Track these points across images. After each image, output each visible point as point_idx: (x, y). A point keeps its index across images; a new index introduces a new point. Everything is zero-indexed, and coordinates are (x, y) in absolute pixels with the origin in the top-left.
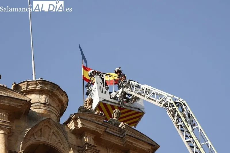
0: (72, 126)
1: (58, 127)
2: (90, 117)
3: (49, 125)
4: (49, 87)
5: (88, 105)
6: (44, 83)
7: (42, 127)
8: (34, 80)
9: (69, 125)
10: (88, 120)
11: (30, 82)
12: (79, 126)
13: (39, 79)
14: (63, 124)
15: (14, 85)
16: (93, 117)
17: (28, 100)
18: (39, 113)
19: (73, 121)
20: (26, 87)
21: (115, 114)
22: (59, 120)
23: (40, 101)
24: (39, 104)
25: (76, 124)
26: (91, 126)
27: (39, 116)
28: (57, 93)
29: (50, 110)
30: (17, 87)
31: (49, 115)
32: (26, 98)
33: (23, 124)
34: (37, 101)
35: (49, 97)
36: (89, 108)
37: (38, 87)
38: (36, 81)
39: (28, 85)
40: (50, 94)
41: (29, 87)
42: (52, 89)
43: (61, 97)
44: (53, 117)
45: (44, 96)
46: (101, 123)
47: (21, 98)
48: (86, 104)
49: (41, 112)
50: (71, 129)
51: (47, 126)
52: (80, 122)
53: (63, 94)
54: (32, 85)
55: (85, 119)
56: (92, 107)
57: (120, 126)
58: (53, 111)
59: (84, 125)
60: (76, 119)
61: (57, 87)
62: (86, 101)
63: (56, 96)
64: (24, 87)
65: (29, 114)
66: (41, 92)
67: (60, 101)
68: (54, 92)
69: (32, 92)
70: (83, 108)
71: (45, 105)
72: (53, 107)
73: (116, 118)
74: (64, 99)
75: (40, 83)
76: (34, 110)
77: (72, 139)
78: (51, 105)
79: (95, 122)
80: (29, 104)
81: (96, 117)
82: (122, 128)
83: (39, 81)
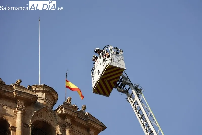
0: (59, 112)
1: (52, 112)
2: (70, 108)
3: (46, 111)
4: (48, 89)
5: (68, 101)
6: (46, 87)
7: (43, 111)
8: (40, 84)
9: (58, 111)
10: (68, 109)
11: (38, 86)
12: (64, 112)
13: (43, 84)
14: (55, 110)
15: (29, 86)
16: (71, 108)
17: (36, 95)
18: (42, 103)
19: (60, 109)
20: (35, 88)
21: (83, 107)
22: (52, 108)
23: (43, 97)
24: (42, 99)
25: (62, 111)
26: (70, 113)
27: (42, 105)
28: (52, 93)
29: (48, 102)
30: (30, 88)
31: (47, 105)
32: (35, 94)
33: (32, 109)
34: (41, 97)
35: (48, 95)
36: (70, 103)
37: (42, 89)
38: (41, 85)
39: (37, 87)
40: (48, 93)
41: (37, 88)
42: (50, 91)
43: (54, 95)
44: (49, 106)
45: (45, 94)
46: (75, 112)
47: (32, 94)
48: (68, 100)
49: (43, 103)
50: (59, 114)
51: (45, 111)
52: (64, 110)
53: (55, 94)
54: (39, 87)
55: (67, 109)
56: (71, 102)
57: (85, 114)
58: (49, 103)
59: (66, 112)
60: (62, 108)
61: (53, 90)
62: (68, 99)
63: (51, 94)
64: (34, 88)
65: (36, 103)
66: (43, 92)
67: (54, 98)
68: (51, 92)
69: (39, 91)
70: (66, 102)
71: (45, 99)
72: (50, 100)
73: (84, 110)
74: (55, 96)
75: (43, 87)
76: (39, 101)
77: (59, 119)
78: (48, 100)
79: (72, 111)
80: (36, 98)
81: (73, 108)
82: (87, 115)
83: (43, 86)
